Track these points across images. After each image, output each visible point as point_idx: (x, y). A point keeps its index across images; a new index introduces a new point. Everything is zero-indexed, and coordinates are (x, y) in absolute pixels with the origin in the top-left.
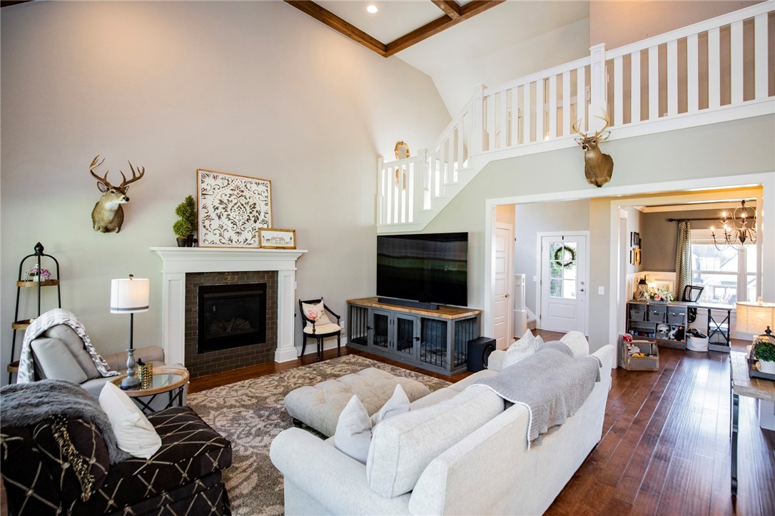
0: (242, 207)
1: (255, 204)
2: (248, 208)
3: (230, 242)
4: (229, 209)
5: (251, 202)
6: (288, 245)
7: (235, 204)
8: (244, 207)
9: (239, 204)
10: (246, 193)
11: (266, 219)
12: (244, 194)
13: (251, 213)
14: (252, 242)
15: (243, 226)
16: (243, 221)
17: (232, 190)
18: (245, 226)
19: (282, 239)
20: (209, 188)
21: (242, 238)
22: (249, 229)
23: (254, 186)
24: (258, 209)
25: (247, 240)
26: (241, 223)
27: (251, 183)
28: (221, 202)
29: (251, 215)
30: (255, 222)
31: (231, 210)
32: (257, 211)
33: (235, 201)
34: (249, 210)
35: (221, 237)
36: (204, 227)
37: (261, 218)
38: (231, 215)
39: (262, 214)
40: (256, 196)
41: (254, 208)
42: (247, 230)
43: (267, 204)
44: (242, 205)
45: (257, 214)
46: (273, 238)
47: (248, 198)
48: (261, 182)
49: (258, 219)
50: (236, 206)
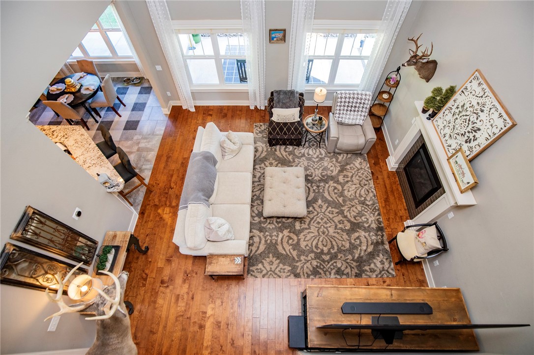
0: (467, 122)
1: (479, 129)
2: (470, 126)
3: (443, 136)
4: (461, 115)
5: (479, 125)
6: (461, 184)
7: (466, 115)
8: (469, 124)
9: (468, 117)
10: (483, 116)
11: (474, 149)
12: (481, 114)
13: (469, 132)
14: (451, 151)
15: (456, 135)
16: (459, 132)
17: (478, 103)
18: (457, 136)
19: (463, 174)
20: (469, 89)
21: (449, 142)
22: (458, 141)
23: (496, 115)
24: (478, 135)
25: (450, 146)
26: (457, 132)
27: (497, 110)
28: (463, 106)
29: (467, 134)
30: (466, 142)
31: (461, 117)
32: (474, 136)
33: (468, 113)
34: (469, 129)
35: (443, 128)
36: (444, 113)
37: (473, 144)
38: (458, 120)
39: (476, 142)
40: (489, 125)
41: (475, 131)
42: (456, 141)
43: (487, 139)
44: (469, 120)
45: (473, 138)
46: (460, 166)
47: (479, 119)
48: (505, 116)
49: (470, 142)
50: (465, 117)
